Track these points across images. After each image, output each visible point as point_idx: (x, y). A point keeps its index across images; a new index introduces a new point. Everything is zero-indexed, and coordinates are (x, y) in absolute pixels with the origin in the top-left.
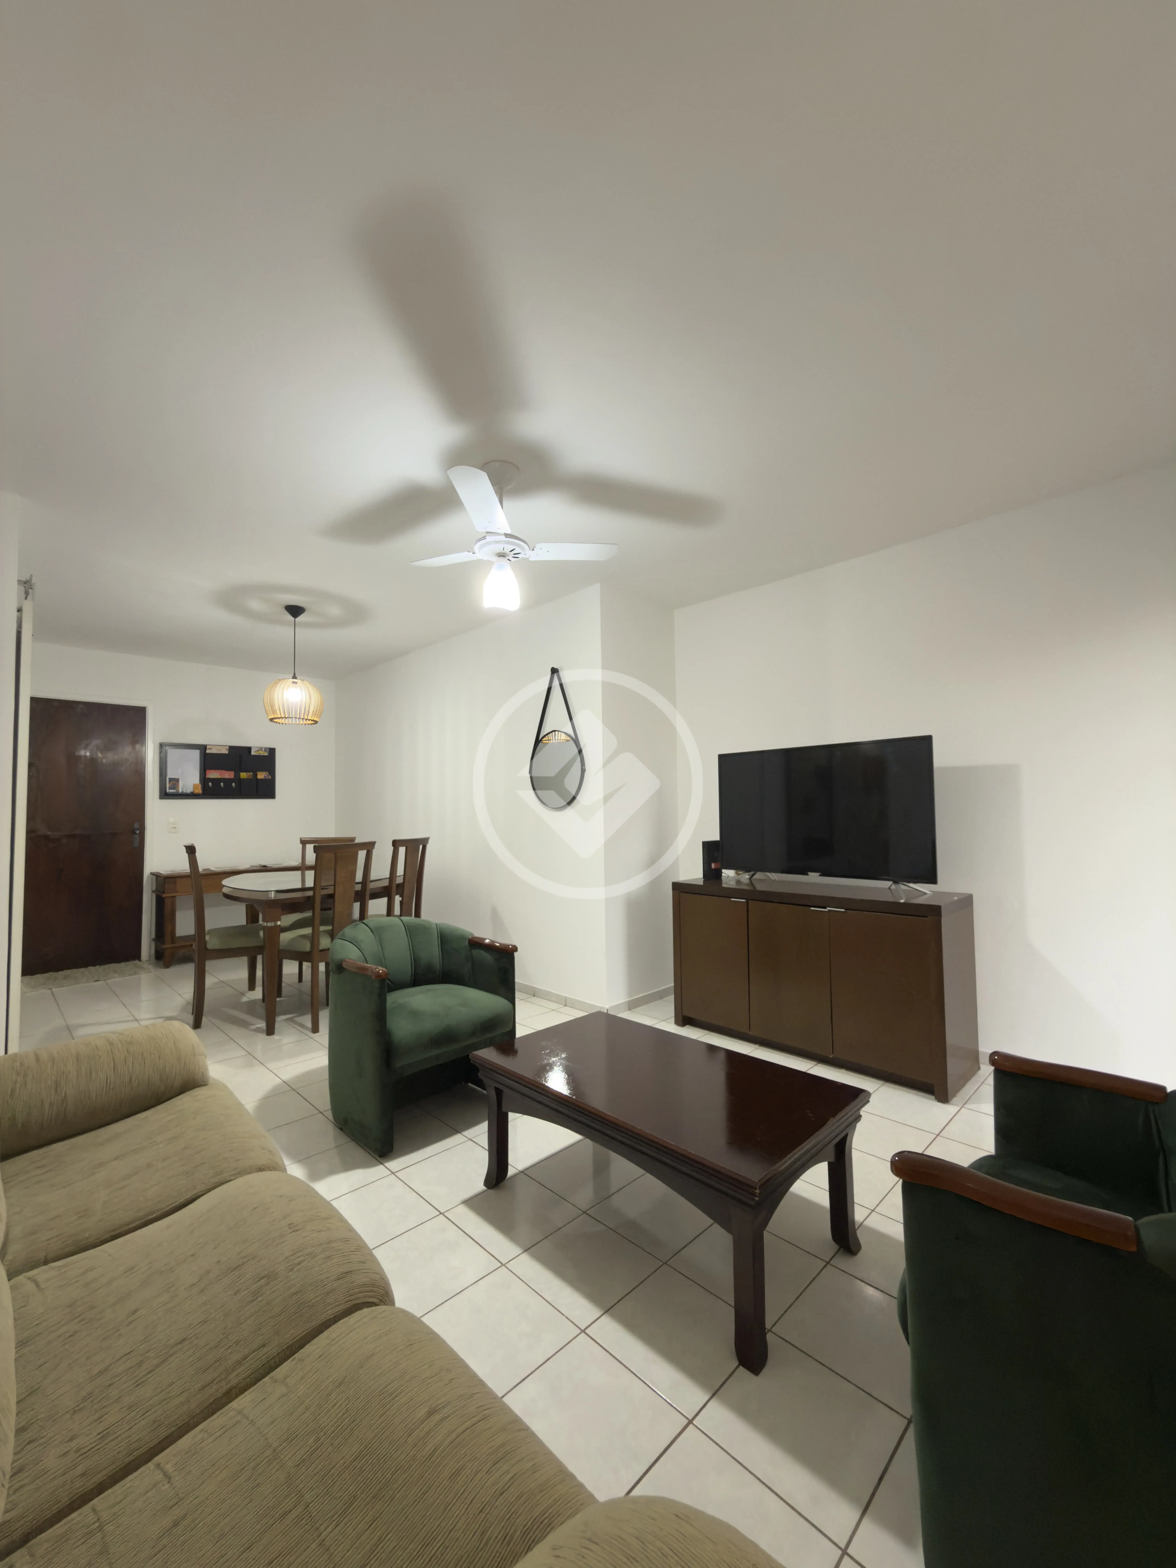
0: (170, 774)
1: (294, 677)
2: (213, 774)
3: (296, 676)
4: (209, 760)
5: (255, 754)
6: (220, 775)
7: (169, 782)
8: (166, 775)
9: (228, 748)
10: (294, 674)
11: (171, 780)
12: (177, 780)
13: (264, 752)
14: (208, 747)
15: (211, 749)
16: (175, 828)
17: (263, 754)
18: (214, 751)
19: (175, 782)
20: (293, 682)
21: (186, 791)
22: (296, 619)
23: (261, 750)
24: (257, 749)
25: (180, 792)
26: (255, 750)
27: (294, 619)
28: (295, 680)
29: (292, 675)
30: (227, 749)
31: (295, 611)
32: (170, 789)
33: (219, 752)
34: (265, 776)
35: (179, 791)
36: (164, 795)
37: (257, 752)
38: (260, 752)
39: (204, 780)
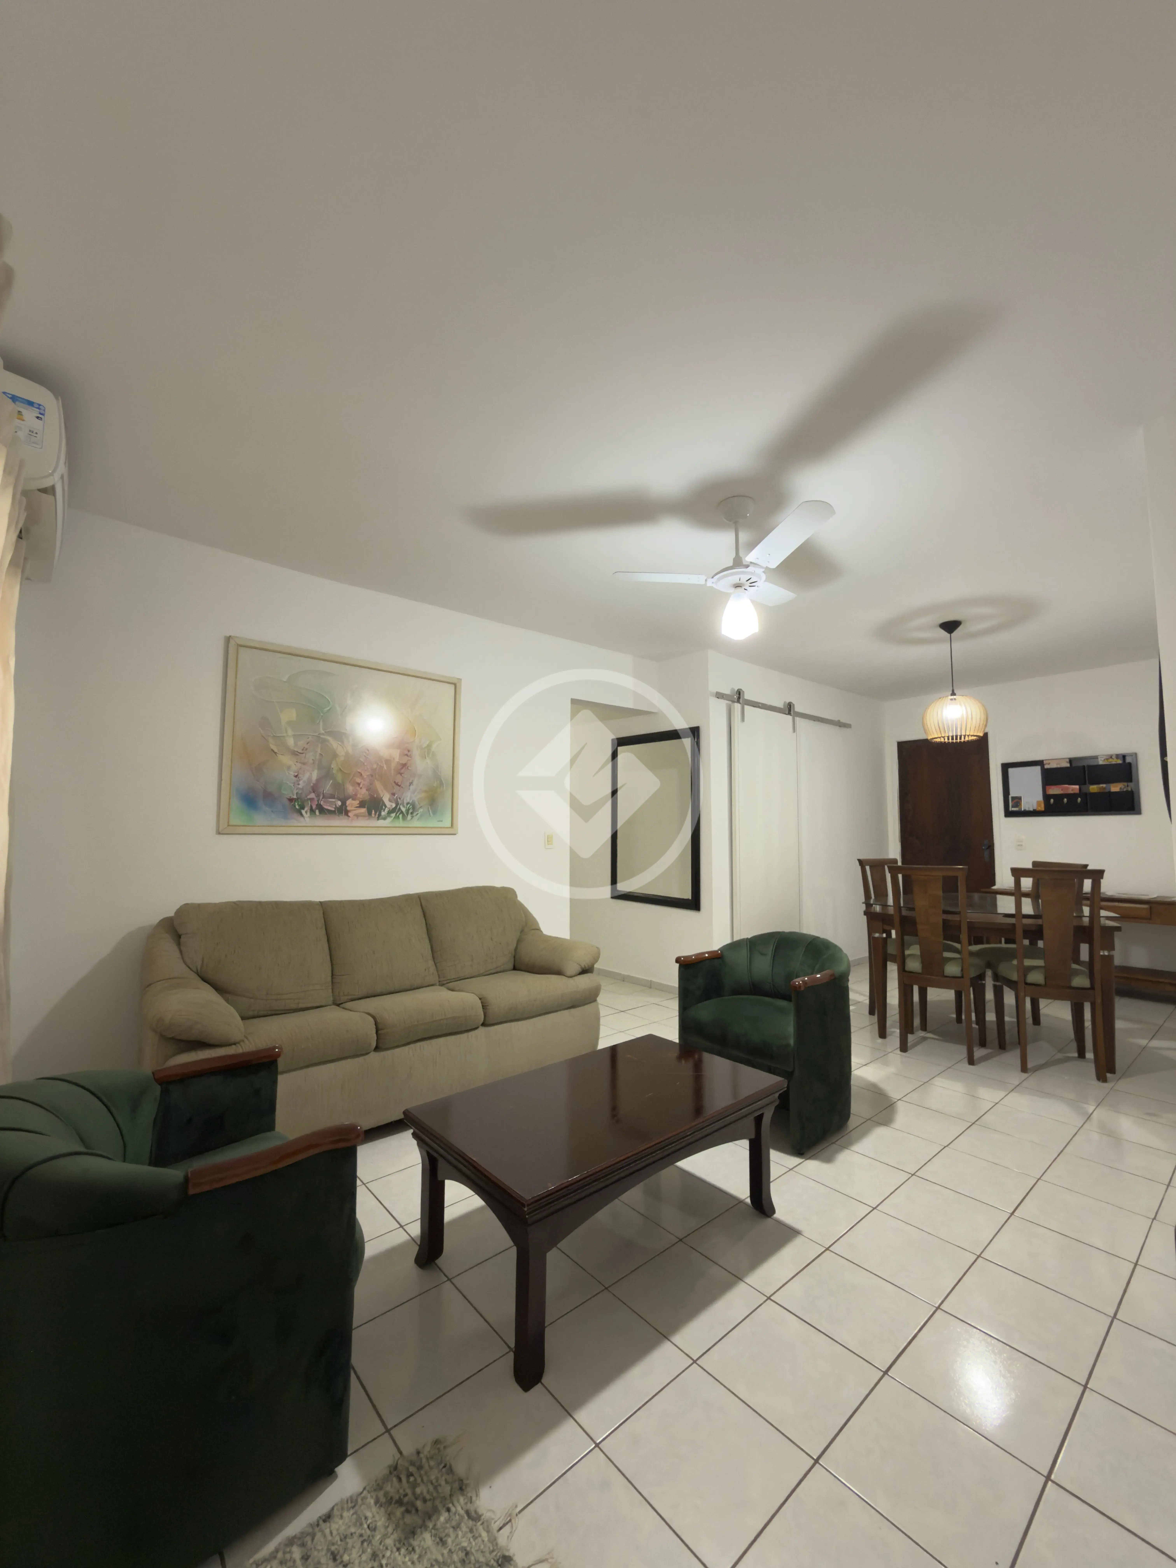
0: (1013, 793)
1: (953, 694)
2: (1054, 790)
3: (955, 692)
4: (1051, 776)
5: (1104, 763)
6: (1062, 790)
7: (1012, 801)
8: (1009, 794)
9: (1068, 760)
10: (953, 691)
11: (1013, 798)
12: (1020, 798)
13: (1115, 760)
14: (1045, 762)
15: (1049, 764)
16: (1022, 845)
17: (1115, 763)
18: (1054, 765)
19: (1018, 800)
20: (951, 699)
21: (1029, 808)
22: (952, 634)
23: (1111, 757)
24: (1105, 757)
25: (1023, 810)
26: (1103, 759)
27: (949, 635)
28: (955, 697)
29: (951, 692)
30: (1067, 762)
31: (950, 627)
32: (1012, 807)
33: (1059, 766)
34: (1121, 788)
35: (1021, 808)
36: (1008, 814)
37: (1106, 761)
38: (1111, 760)
39: (1046, 797)
